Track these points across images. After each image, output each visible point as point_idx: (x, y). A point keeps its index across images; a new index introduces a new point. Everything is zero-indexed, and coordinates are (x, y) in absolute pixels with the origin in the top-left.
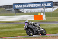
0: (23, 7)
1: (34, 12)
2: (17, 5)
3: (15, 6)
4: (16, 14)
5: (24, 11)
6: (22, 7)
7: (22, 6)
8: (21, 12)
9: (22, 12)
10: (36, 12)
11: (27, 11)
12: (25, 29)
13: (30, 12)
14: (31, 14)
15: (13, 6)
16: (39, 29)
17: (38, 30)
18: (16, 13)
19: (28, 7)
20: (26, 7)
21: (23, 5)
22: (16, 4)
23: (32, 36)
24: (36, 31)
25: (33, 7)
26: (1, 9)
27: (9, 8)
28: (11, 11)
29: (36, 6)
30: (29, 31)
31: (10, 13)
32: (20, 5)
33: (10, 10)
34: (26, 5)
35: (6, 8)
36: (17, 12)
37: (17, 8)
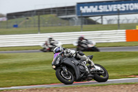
0: (101, 11)
1: (125, 22)
2: (86, 7)
3: (81, 8)
4: (82, 27)
5: (102, 21)
6: (98, 11)
7: (98, 9)
8: (94, 23)
9: (98, 23)
10: (130, 22)
11: (109, 21)
12: (54, 67)
13: (116, 22)
14: (119, 26)
15: (76, 9)
16: (90, 67)
17: (87, 70)
18: (84, 26)
19: (111, 10)
20: (107, 10)
21: (100, 7)
22: (83, 4)
23: (71, 83)
24: (82, 73)
25: (123, 10)
26: (49, 16)
27: (68, 14)
28: (70, 21)
29: (132, 9)
30: (64, 73)
31: (69, 25)
32: (92, 7)
33: (69, 18)
34: (106, 6)
35: (59, 14)
36: (85, 24)
37: (86, 13)
